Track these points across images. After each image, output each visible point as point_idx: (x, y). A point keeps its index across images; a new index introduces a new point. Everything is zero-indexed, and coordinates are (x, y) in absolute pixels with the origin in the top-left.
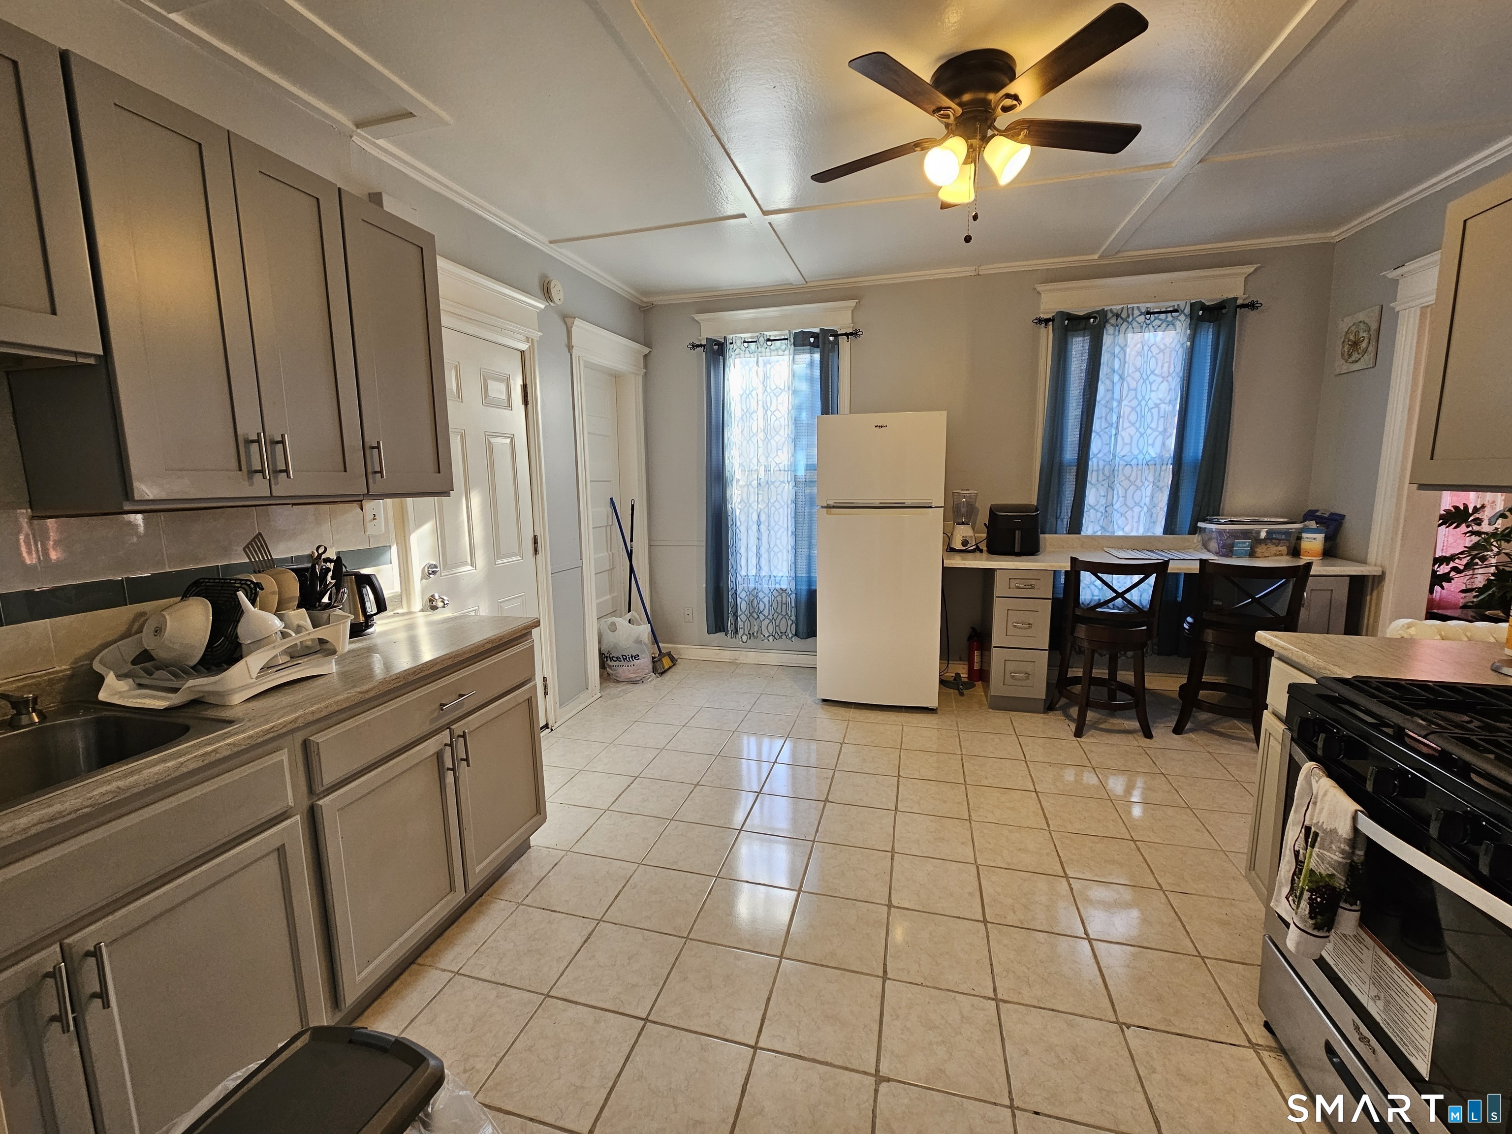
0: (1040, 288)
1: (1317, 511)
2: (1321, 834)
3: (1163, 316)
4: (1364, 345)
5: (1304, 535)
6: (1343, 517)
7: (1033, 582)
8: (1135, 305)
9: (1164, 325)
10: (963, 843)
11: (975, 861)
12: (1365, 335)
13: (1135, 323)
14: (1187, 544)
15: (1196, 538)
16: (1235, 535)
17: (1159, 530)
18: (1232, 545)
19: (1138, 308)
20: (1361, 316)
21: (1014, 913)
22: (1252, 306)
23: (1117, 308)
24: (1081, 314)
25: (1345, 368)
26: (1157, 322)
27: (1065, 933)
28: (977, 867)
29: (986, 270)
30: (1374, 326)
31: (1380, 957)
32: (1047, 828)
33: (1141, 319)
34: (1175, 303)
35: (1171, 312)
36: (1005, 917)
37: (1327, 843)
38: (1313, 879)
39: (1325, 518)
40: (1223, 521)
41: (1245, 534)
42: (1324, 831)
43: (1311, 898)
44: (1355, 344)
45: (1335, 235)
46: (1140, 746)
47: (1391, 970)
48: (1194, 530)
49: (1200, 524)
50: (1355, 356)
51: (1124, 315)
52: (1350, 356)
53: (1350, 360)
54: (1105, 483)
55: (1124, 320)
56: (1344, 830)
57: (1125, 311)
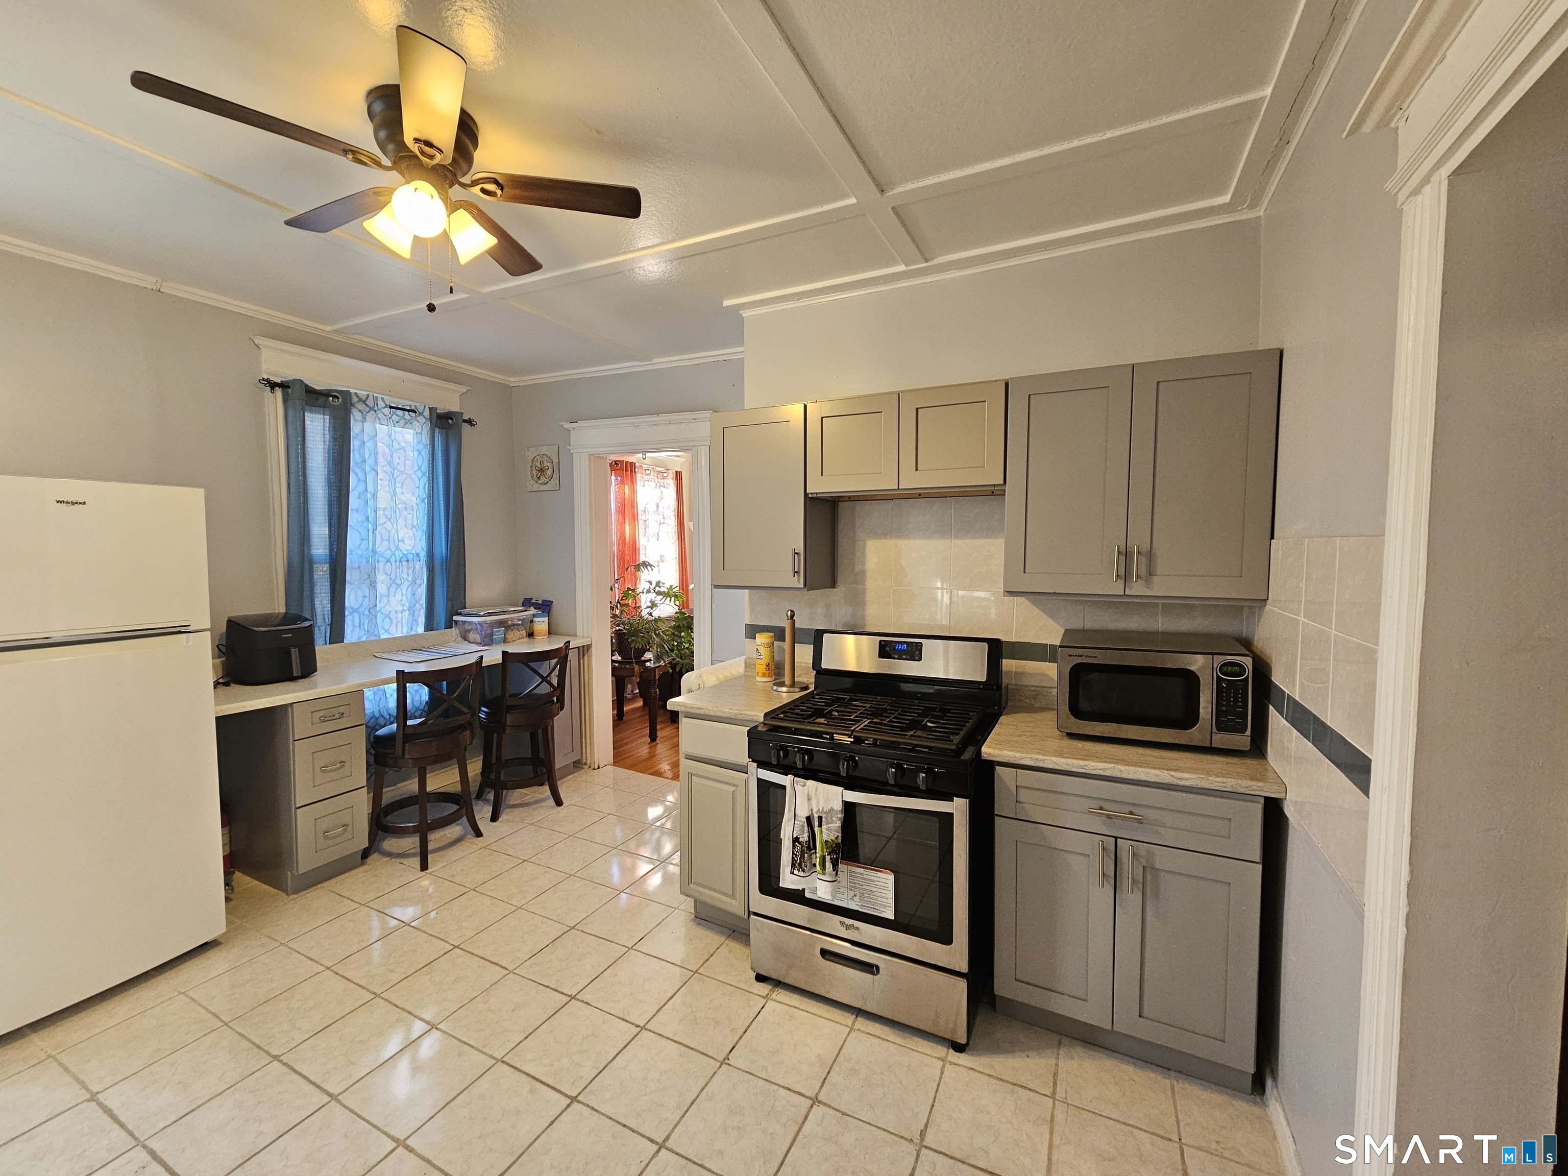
0: (259, 340)
1: (532, 599)
2: (824, 816)
3: (400, 413)
4: (549, 472)
5: (535, 619)
6: (552, 602)
7: (342, 710)
8: (380, 396)
9: (402, 422)
10: (459, 1055)
11: (494, 1058)
12: (548, 465)
13: (381, 414)
14: (447, 638)
15: (454, 631)
16: (492, 625)
17: (421, 630)
18: (492, 635)
19: (383, 399)
20: (544, 450)
21: (582, 1066)
22: (470, 422)
23: (362, 393)
24: (318, 388)
25: (535, 488)
26: (395, 418)
27: (628, 1041)
28: (503, 1062)
29: (169, 288)
30: (555, 461)
31: (853, 872)
32: (508, 972)
33: (387, 411)
34: (413, 404)
35: (409, 411)
36: (581, 1077)
37: (829, 819)
38: (828, 845)
39: (539, 604)
40: (482, 613)
41: (501, 623)
42: (825, 813)
43: (831, 859)
44: (542, 470)
45: (513, 380)
46: (481, 848)
47: (862, 874)
48: (450, 624)
49: (455, 618)
50: (543, 480)
51: (370, 402)
52: (539, 478)
53: (539, 482)
54: (367, 582)
55: (372, 409)
56: (838, 806)
57: (371, 398)
